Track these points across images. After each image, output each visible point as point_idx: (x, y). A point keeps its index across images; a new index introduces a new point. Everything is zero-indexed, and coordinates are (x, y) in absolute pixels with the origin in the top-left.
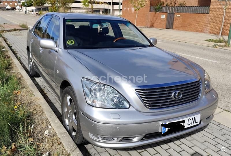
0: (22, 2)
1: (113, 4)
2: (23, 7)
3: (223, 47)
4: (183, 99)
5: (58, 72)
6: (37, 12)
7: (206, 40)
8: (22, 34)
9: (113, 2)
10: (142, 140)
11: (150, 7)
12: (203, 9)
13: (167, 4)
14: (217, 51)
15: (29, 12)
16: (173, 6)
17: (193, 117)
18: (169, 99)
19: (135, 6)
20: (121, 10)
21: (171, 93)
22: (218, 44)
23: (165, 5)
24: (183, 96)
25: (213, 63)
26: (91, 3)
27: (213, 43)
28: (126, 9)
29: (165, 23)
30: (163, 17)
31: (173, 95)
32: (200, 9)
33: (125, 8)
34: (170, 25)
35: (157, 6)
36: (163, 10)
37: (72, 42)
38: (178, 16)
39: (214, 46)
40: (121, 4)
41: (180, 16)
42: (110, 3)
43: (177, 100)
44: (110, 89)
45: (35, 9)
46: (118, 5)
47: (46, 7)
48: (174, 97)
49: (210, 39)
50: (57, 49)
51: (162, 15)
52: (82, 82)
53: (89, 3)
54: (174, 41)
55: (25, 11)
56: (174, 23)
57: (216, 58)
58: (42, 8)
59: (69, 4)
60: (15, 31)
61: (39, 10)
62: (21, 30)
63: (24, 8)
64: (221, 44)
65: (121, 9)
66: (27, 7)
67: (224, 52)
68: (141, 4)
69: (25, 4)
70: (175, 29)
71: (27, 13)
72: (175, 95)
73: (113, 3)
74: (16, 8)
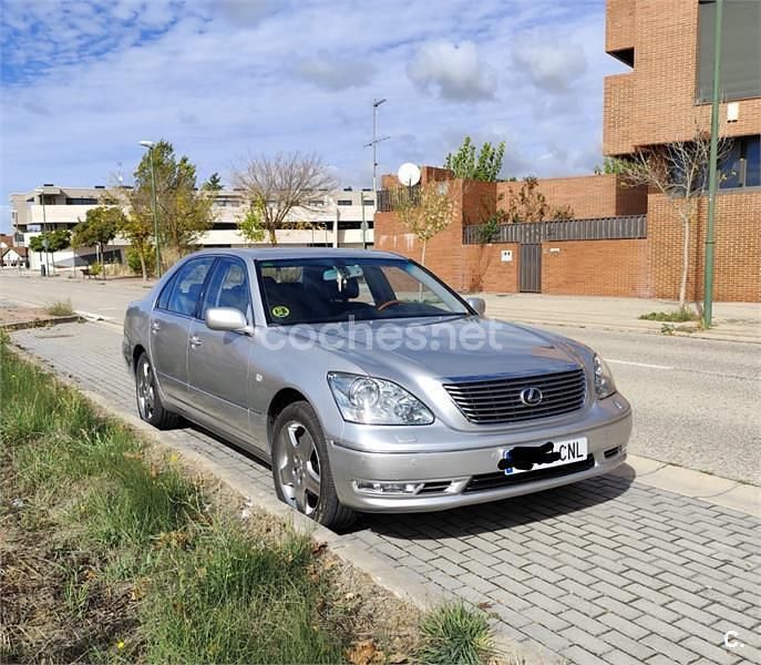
0: (31, 238)
1: (339, 228)
2: (31, 253)
3: (691, 332)
4: (544, 406)
5: (259, 378)
6: (84, 268)
7: (643, 318)
8: (64, 332)
9: (341, 220)
10: (465, 491)
11: (464, 229)
12: (626, 225)
13: (517, 216)
14: (672, 343)
15: (57, 270)
16: (538, 220)
17: (571, 442)
18: (516, 404)
19: (415, 230)
20: (372, 244)
21: (519, 392)
22: (677, 325)
23: (510, 222)
24: (544, 400)
25: (652, 370)
26: (268, 228)
27: (660, 324)
28: (388, 239)
29: (514, 275)
30: (507, 256)
31: (522, 395)
32: (618, 225)
33: (384, 238)
34: (530, 283)
35: (484, 225)
36: (504, 234)
37: (284, 311)
38: (552, 250)
39: (665, 330)
40: (367, 225)
41: (558, 250)
42: (329, 226)
43: (534, 408)
44: (391, 388)
45: (75, 258)
46: (359, 228)
47: (113, 249)
48: (526, 400)
49: (655, 314)
50: (249, 329)
51: (503, 252)
52: (329, 380)
53: (264, 227)
54: (545, 324)
55: (43, 267)
56: (543, 275)
57: (665, 359)
58: (104, 254)
59: (193, 237)
60: (40, 326)
61: (90, 259)
62: (57, 322)
63: (34, 256)
64: (688, 324)
65: (371, 240)
66: (50, 254)
67: (692, 345)
68: (435, 222)
69: (44, 243)
70: (547, 292)
71: (51, 274)
72: (526, 395)
73: (339, 223)
74: (5, 258)
